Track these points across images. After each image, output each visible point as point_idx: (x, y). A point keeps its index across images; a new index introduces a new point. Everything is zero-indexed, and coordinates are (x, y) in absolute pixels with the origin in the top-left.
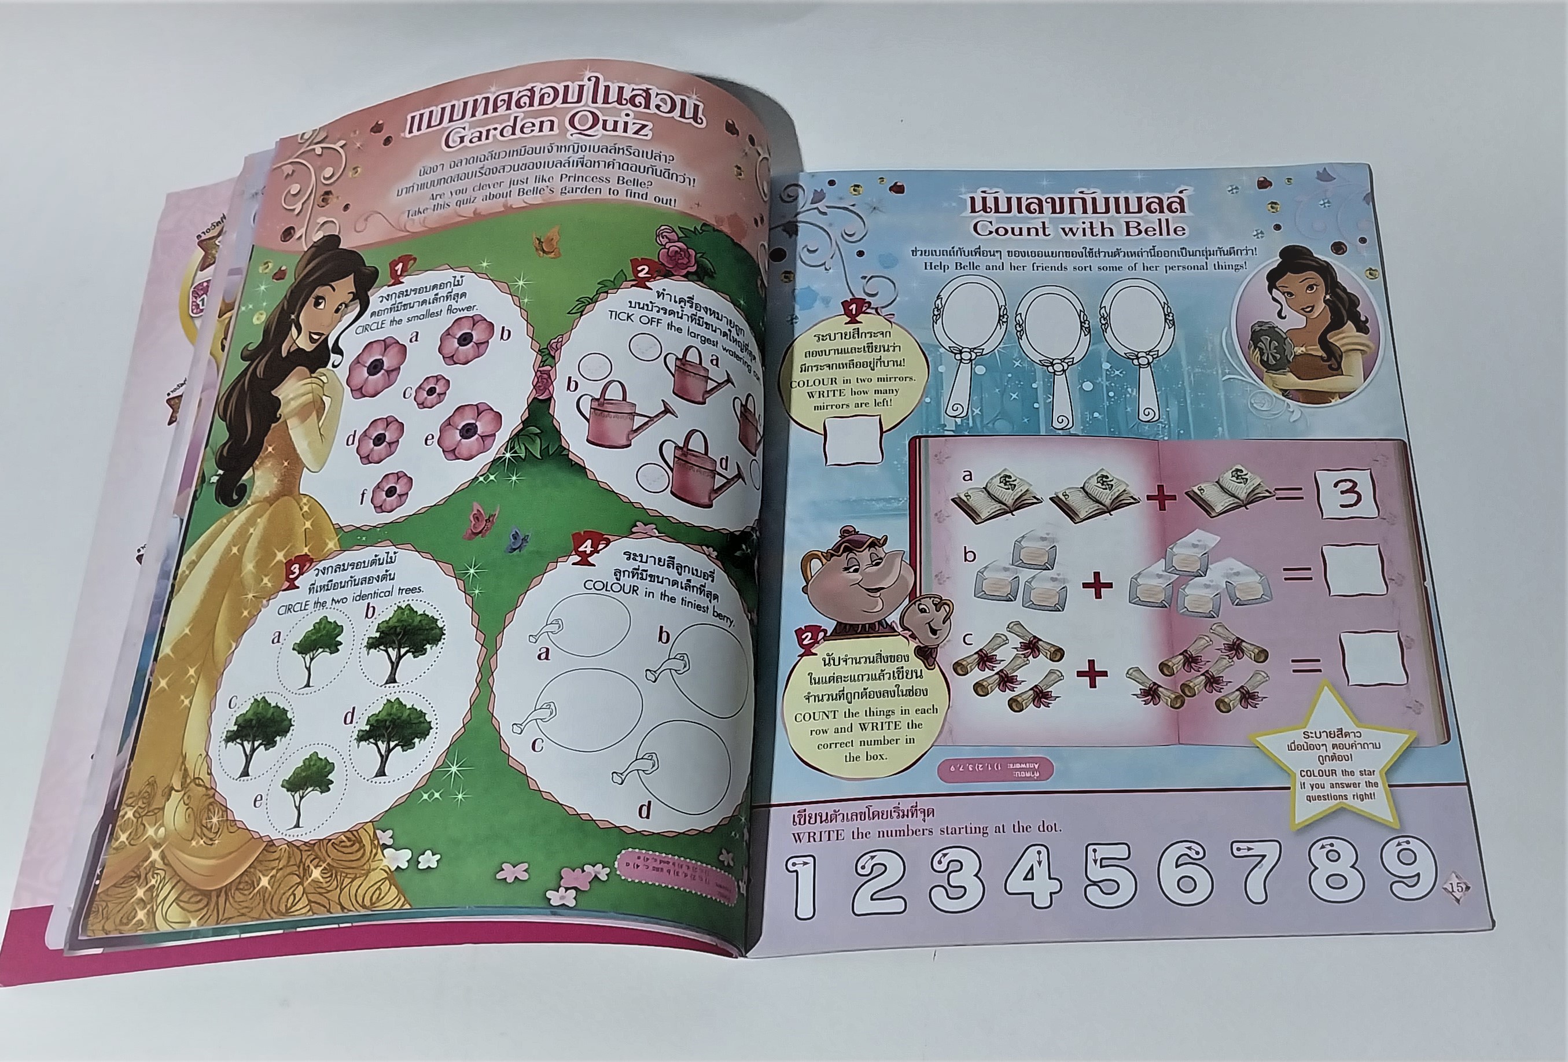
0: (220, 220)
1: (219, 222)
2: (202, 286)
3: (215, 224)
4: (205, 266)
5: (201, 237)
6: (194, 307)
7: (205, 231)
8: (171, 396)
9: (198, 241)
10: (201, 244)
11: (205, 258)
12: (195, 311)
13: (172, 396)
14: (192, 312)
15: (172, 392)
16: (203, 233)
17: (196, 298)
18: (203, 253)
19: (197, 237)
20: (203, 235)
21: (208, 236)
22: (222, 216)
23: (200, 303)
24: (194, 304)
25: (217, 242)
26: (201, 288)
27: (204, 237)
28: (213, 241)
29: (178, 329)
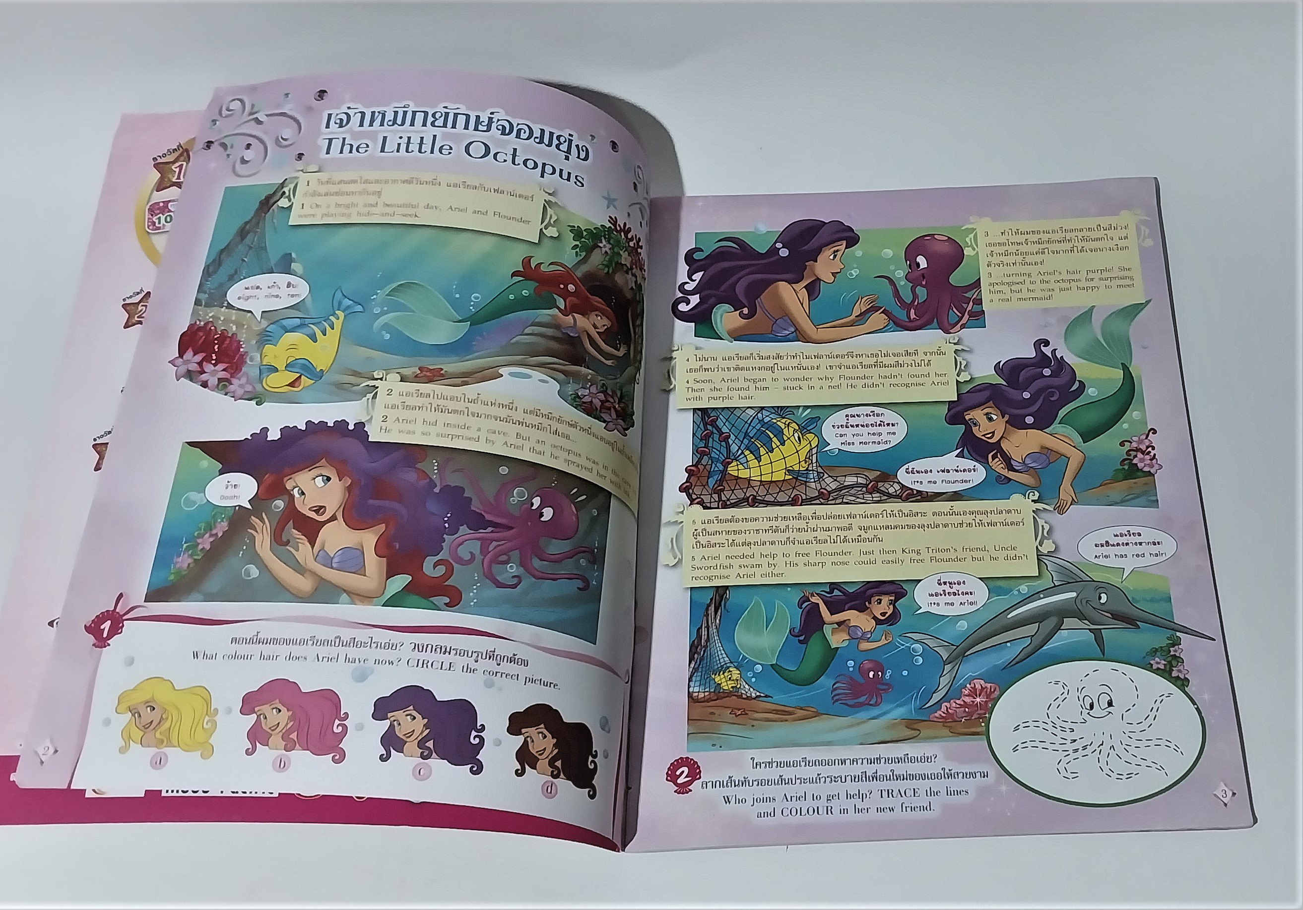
0: (176, 147)
1: (175, 149)
2: (159, 205)
3: (171, 151)
4: (163, 187)
5: (157, 160)
6: (150, 224)
7: (161, 155)
9: (153, 163)
10: (156, 166)
11: (162, 179)
12: (151, 228)
13: (128, 301)
14: (148, 228)
15: (128, 299)
16: (160, 156)
17: (152, 215)
18: (160, 175)
19: (153, 159)
20: (158, 158)
21: (164, 160)
22: (178, 144)
23: (157, 221)
24: (150, 220)
25: (173, 167)
26: (157, 207)
27: (159, 160)
28: (168, 166)
29: (133, 241)
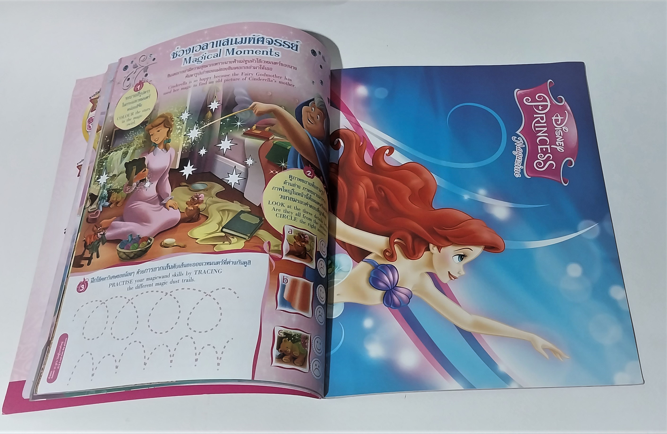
0: (99, 91)
3: (97, 93)
4: (93, 110)
5: (91, 98)
6: (88, 127)
7: (93, 95)
8: (78, 165)
9: (90, 100)
10: (91, 101)
11: (93, 107)
12: (89, 129)
14: (88, 129)
15: (79, 163)
16: (92, 96)
17: (89, 123)
18: (92, 104)
19: (90, 98)
20: (92, 97)
21: (94, 97)
22: (100, 89)
23: (91, 126)
24: (89, 126)
25: (98, 100)
26: (91, 119)
27: (92, 98)
28: (96, 100)
29: (82, 137)
